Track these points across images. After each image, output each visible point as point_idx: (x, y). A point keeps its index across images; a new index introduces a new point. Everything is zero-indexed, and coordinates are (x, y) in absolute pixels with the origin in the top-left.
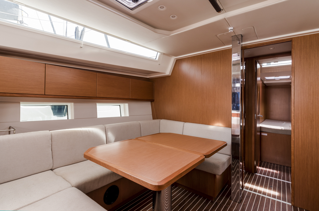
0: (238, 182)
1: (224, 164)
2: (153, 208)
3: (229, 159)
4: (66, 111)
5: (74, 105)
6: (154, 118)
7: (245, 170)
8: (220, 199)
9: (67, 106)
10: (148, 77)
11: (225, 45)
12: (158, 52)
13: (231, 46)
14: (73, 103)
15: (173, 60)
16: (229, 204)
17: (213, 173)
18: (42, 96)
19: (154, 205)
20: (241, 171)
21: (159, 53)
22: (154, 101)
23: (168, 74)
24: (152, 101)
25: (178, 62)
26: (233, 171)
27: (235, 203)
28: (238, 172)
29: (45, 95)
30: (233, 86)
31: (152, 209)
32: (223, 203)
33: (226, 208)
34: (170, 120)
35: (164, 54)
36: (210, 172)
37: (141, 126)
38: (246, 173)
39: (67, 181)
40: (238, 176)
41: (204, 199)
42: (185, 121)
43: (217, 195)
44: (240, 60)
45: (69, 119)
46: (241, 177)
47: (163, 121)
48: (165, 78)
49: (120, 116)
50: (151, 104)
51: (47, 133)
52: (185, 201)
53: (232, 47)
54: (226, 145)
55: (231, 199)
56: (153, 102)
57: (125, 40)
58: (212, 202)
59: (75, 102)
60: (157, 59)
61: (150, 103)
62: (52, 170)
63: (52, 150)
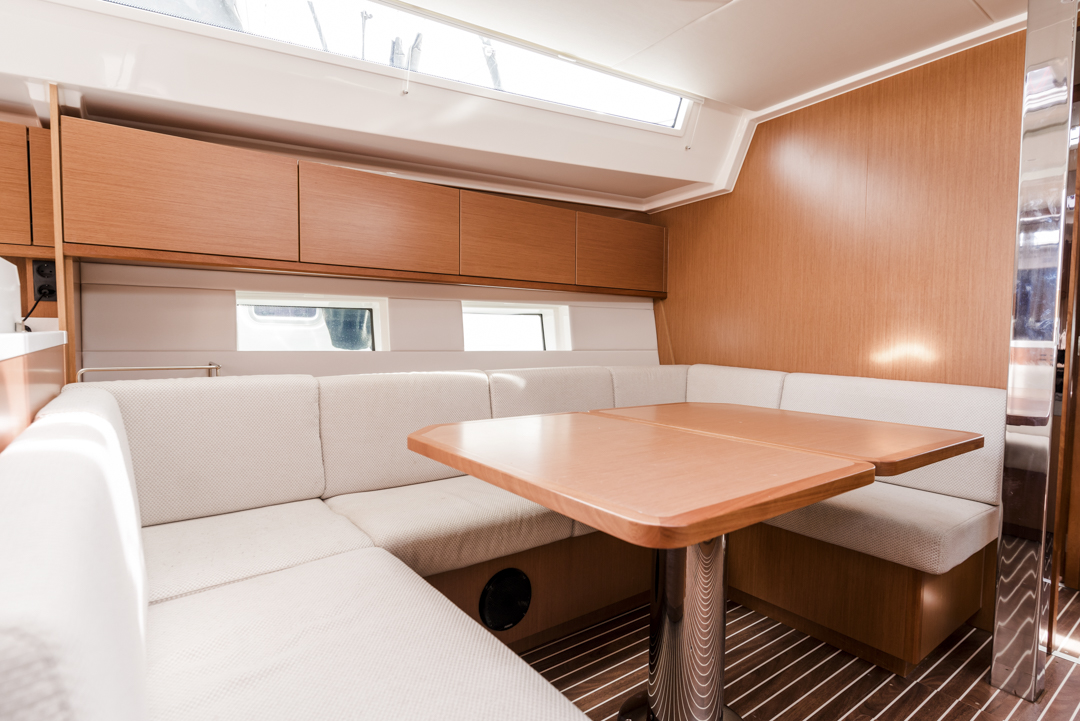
0: (1029, 619)
1: (961, 532)
2: (652, 668)
3: (991, 516)
4: (368, 332)
5: (390, 305)
6: (664, 360)
7: (1062, 582)
8: (940, 674)
9: (371, 310)
10: (644, 208)
11: (988, 18)
12: (682, 95)
13: (1023, 17)
14: (387, 299)
15: (743, 126)
16: (979, 696)
17: (907, 563)
18: (292, 266)
19: (653, 659)
20: (1044, 584)
21: (686, 103)
22: (666, 298)
23: (723, 187)
24: (658, 297)
25: (767, 133)
26: (1006, 577)
27: (1010, 697)
28: (1031, 584)
29: (300, 261)
30: (1022, 243)
31: (648, 670)
32: (954, 691)
33: (964, 709)
34: (727, 368)
35: (707, 102)
36: (897, 559)
37: (615, 381)
38: (1066, 594)
39: (360, 529)
40: (1030, 597)
41: (864, 663)
42: (789, 369)
43: (923, 655)
44: (1066, 102)
45: (377, 349)
46: (1043, 603)
47: (698, 371)
48: (707, 208)
49: (542, 349)
50: (654, 309)
51: (308, 380)
52: (778, 663)
53: (1028, 22)
54: (978, 444)
55: (990, 683)
56: (661, 304)
57: (553, 53)
58: (900, 683)
59: (392, 296)
60: (678, 126)
61: (649, 305)
62: (322, 499)
63: (320, 437)
